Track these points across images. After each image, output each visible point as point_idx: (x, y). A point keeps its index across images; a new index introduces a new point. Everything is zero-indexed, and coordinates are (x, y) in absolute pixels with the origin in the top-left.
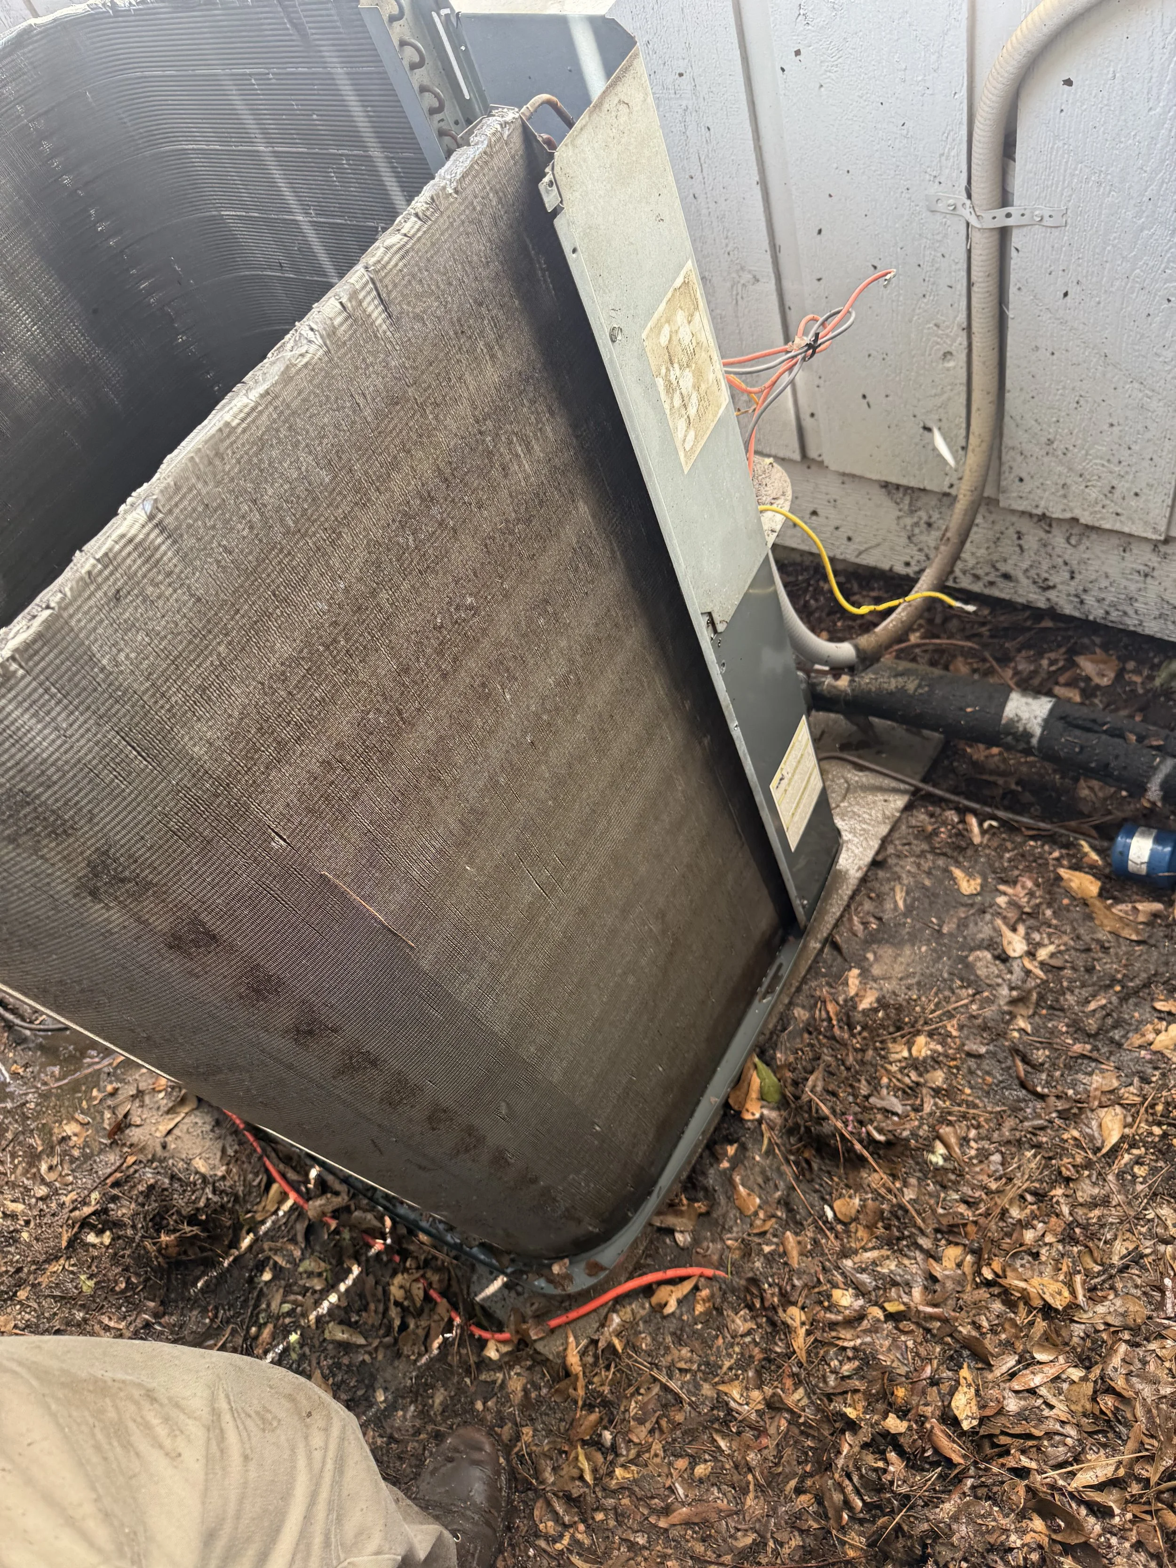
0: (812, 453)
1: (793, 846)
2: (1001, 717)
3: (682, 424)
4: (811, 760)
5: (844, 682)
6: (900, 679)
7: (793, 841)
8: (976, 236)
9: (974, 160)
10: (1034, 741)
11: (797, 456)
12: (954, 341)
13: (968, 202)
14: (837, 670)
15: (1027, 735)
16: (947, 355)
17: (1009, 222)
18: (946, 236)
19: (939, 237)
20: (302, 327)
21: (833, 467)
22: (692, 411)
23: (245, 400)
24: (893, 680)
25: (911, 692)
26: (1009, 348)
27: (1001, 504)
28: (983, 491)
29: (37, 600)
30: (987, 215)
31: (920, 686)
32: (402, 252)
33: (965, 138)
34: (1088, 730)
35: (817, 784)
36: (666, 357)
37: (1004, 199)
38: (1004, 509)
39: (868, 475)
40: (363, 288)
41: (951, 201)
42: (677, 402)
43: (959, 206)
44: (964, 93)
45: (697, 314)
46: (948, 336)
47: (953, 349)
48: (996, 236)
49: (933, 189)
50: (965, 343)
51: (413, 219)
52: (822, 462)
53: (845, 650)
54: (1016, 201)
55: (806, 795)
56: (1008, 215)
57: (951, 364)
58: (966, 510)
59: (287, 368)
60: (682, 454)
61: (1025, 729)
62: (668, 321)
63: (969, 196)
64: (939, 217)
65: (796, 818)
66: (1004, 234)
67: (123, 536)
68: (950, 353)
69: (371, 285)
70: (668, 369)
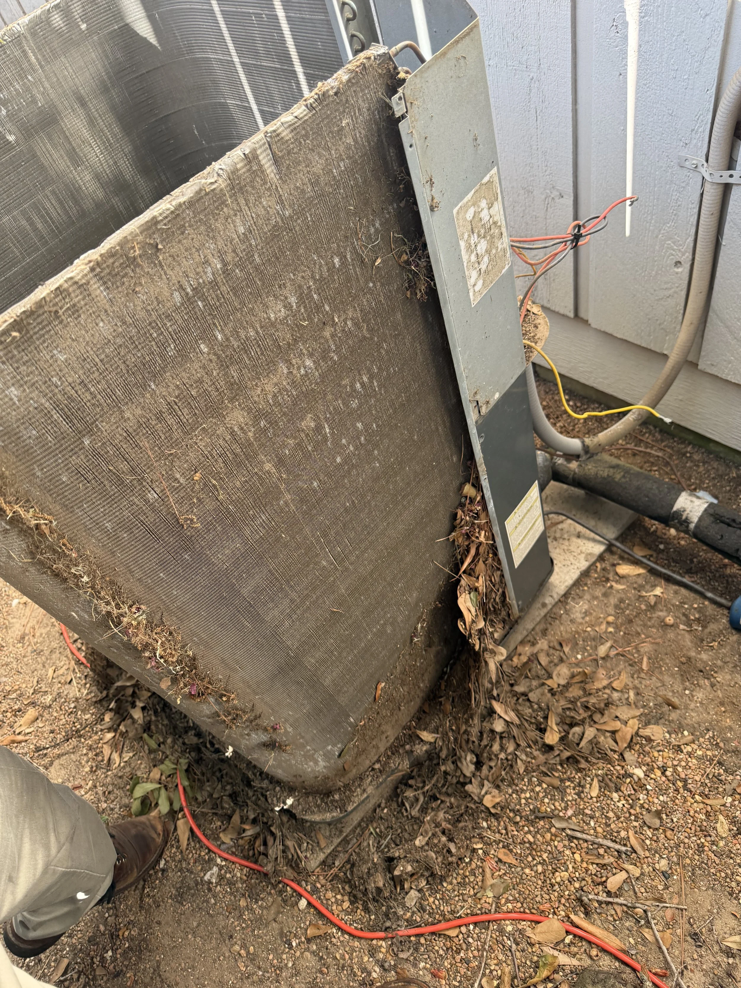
0: (582, 314)
1: (517, 564)
2: (672, 506)
3: (474, 274)
4: (537, 511)
5: (574, 465)
6: (611, 470)
7: (517, 561)
8: (707, 187)
9: (713, 136)
10: (692, 526)
11: (572, 315)
12: (683, 254)
13: (705, 164)
14: (570, 456)
15: (687, 522)
16: (678, 263)
17: (730, 181)
18: (688, 184)
19: (683, 185)
20: (216, 165)
21: (593, 325)
22: (483, 267)
23: (169, 206)
24: (606, 470)
25: (617, 480)
26: (719, 265)
27: (699, 367)
28: (687, 356)
29: (9, 310)
30: (717, 174)
31: (624, 477)
32: (292, 128)
33: (710, 121)
34: (729, 525)
35: (540, 527)
36: (470, 228)
37: (731, 165)
38: (701, 371)
39: (615, 335)
40: (261, 147)
41: (695, 162)
42: (473, 258)
43: (699, 166)
44: (713, 90)
45: (495, 203)
46: (680, 250)
47: (682, 260)
48: (720, 189)
49: (683, 153)
50: (691, 257)
51: (304, 108)
52: (587, 321)
53: (575, 444)
54: (738, 167)
55: (531, 533)
56: (731, 176)
57: (680, 270)
58: (673, 367)
59: (201, 190)
60: (471, 294)
61: (687, 518)
62: (474, 205)
63: (707, 161)
64: (685, 172)
65: (521, 547)
66: (727, 188)
67: (71, 278)
68: (680, 262)
69: (267, 145)
70: (469, 236)
